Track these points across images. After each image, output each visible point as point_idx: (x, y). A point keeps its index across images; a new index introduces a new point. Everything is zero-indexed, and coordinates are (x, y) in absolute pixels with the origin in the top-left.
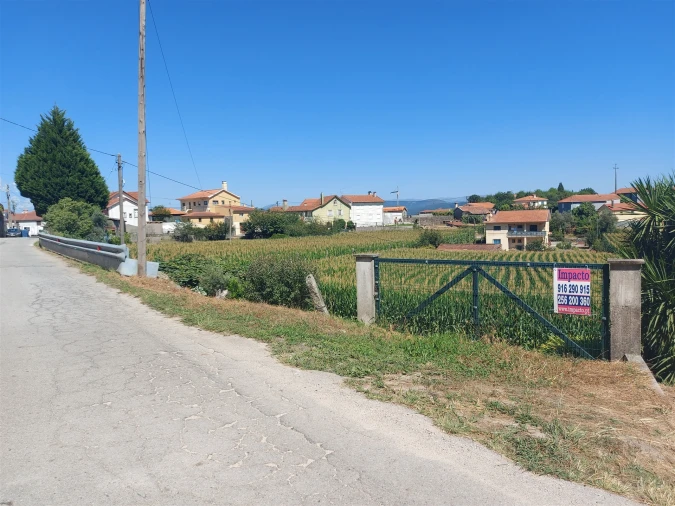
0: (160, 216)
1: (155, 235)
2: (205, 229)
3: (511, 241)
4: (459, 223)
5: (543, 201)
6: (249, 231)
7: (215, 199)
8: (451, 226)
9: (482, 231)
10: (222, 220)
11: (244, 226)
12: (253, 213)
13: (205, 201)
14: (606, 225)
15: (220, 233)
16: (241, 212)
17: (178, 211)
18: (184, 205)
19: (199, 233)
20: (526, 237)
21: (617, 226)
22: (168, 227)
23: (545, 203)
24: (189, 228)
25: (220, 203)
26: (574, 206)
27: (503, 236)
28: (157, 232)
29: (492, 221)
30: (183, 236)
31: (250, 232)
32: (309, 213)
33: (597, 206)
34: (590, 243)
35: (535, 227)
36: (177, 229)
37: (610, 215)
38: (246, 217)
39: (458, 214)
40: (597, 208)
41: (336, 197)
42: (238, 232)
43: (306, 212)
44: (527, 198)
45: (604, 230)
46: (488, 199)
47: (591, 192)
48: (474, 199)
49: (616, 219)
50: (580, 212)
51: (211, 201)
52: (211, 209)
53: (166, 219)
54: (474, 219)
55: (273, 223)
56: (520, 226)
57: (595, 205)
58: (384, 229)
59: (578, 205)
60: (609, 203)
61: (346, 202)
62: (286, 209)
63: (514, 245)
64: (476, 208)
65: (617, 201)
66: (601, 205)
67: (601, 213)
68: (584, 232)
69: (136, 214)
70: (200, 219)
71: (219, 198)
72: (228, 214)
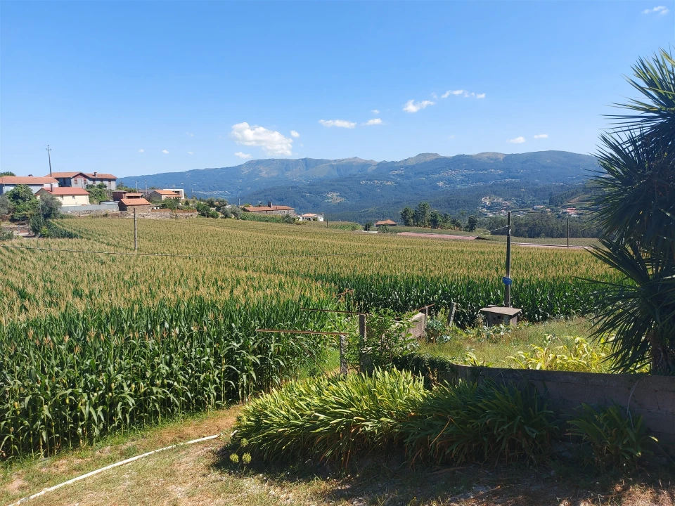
14: (49, 210)
26: (7, 189)
33: (35, 190)
34: (36, 230)
37: (52, 199)
40: (34, 192)
45: (47, 216)
49: (60, 204)
50: (15, 196)
57: (32, 188)
59: (12, 188)
60: (47, 186)
65: (56, 185)
66: (39, 188)
67: (38, 197)
68: (24, 218)
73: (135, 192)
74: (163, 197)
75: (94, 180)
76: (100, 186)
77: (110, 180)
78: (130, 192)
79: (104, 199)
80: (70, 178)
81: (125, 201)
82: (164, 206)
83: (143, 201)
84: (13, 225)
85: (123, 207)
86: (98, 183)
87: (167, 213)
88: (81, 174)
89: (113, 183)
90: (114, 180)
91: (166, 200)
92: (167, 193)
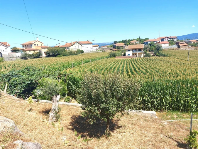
0: (15, 50)
1: (14, 57)
2: (32, 54)
3: (133, 54)
5: (137, 42)
6: (48, 54)
8: (114, 50)
10: (38, 51)
11: (46, 53)
12: (49, 48)
13: (31, 45)
14: (159, 48)
15: (38, 56)
16: (44, 48)
17: (22, 48)
18: (23, 46)
19: (30, 56)
20: (138, 53)
21: (162, 48)
22: (19, 54)
23: (138, 42)
24: (26, 54)
25: (37, 45)
26: (149, 43)
27: (131, 53)
28: (14, 56)
30: (24, 58)
32: (68, 48)
34: (155, 54)
35: (140, 50)
37: (160, 45)
38: (46, 50)
39: (114, 47)
41: (77, 42)
42: (44, 55)
43: (67, 47)
44: (133, 41)
45: (158, 50)
46: (121, 42)
48: (116, 42)
49: (162, 46)
50: (150, 45)
51: (33, 45)
52: (34, 47)
53: (18, 51)
54: (119, 48)
55: (56, 52)
56: (136, 50)
59: (150, 43)
60: (158, 42)
61: (80, 44)
62: (60, 46)
64: (120, 45)
65: (160, 41)
66: (156, 42)
67: (156, 45)
68: (152, 50)
69: (6, 50)
70: (30, 51)
71: (36, 43)
72: (40, 49)
73: (183, 41)
74: (192, 43)
75: (170, 38)
76: (172, 40)
77: (175, 38)
78: (181, 42)
79: (173, 44)
80: (164, 39)
81: (180, 44)
82: (192, 46)
83: (186, 44)
84: (150, 52)
85: (179, 46)
86: (171, 39)
87: (193, 48)
88: (167, 37)
89: (176, 39)
90: (176, 38)
91: (193, 44)
92: (193, 41)
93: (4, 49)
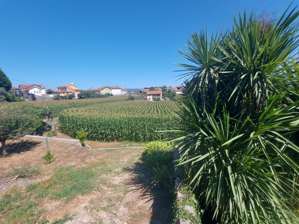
0: (49, 92)
1: (46, 98)
2: (65, 96)
3: (153, 98)
4: (141, 94)
5: (161, 89)
7: (69, 87)
8: (139, 95)
9: (146, 96)
10: (71, 94)
11: (78, 95)
12: (81, 91)
13: (65, 88)
14: (174, 95)
15: (71, 97)
16: (77, 91)
17: (56, 91)
18: (59, 89)
19: (63, 98)
20: (156, 97)
21: (176, 95)
22: (51, 96)
24: (59, 96)
25: (71, 88)
26: (167, 90)
27: (151, 97)
29: (148, 93)
30: (57, 98)
31: (80, 97)
32: (99, 91)
33: (172, 90)
34: (171, 99)
35: (158, 95)
36: (55, 96)
37: (175, 92)
38: (79, 92)
39: (141, 92)
41: (107, 87)
42: (77, 97)
43: (98, 91)
44: (157, 88)
45: (174, 96)
46: (149, 88)
47: (171, 87)
48: (146, 88)
50: (169, 92)
51: (67, 88)
52: (68, 90)
53: (51, 93)
54: (145, 93)
55: (87, 94)
56: (155, 95)
58: (121, 96)
61: (110, 88)
62: (92, 90)
63: (154, 99)
64: (145, 90)
65: (176, 89)
68: (169, 96)
69: (40, 92)
70: (64, 93)
71: (70, 87)
72: (73, 91)
80: (180, 88)
84: (167, 98)
88: (182, 86)
93: (38, 91)
